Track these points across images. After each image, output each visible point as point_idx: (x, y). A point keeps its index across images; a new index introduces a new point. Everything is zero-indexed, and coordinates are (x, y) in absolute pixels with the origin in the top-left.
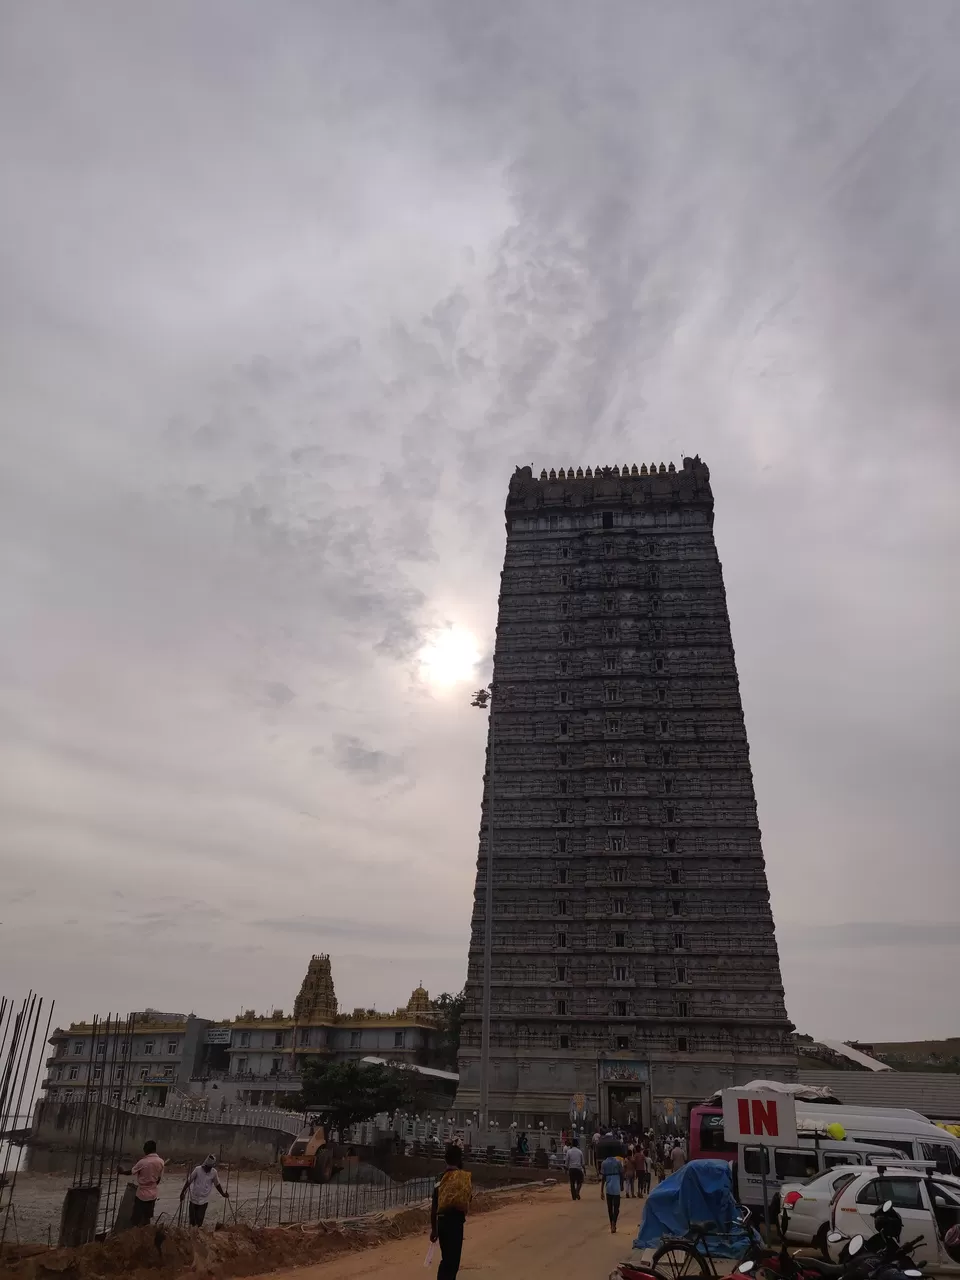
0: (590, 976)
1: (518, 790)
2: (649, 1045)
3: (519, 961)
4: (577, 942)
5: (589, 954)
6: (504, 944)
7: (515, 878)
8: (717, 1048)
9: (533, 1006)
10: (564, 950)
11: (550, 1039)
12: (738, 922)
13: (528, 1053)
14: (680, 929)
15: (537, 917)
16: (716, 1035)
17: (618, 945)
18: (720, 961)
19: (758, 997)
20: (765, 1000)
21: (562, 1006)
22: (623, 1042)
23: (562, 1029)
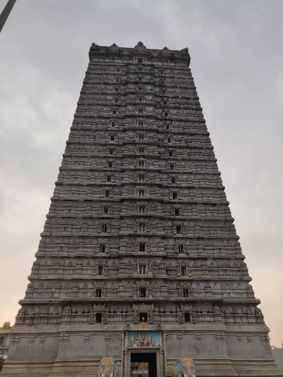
0: (120, 271)
1: (82, 166)
2: (163, 319)
3: (70, 262)
4: (113, 250)
5: (120, 257)
6: (61, 251)
7: (74, 212)
8: (212, 319)
9: (77, 293)
10: (103, 254)
11: (88, 316)
12: (217, 239)
13: (69, 328)
14: (181, 242)
15: (86, 234)
16: (211, 310)
17: (141, 251)
18: (209, 262)
19: (235, 285)
20: (239, 287)
21: (99, 292)
22: (143, 317)
23: (97, 308)
